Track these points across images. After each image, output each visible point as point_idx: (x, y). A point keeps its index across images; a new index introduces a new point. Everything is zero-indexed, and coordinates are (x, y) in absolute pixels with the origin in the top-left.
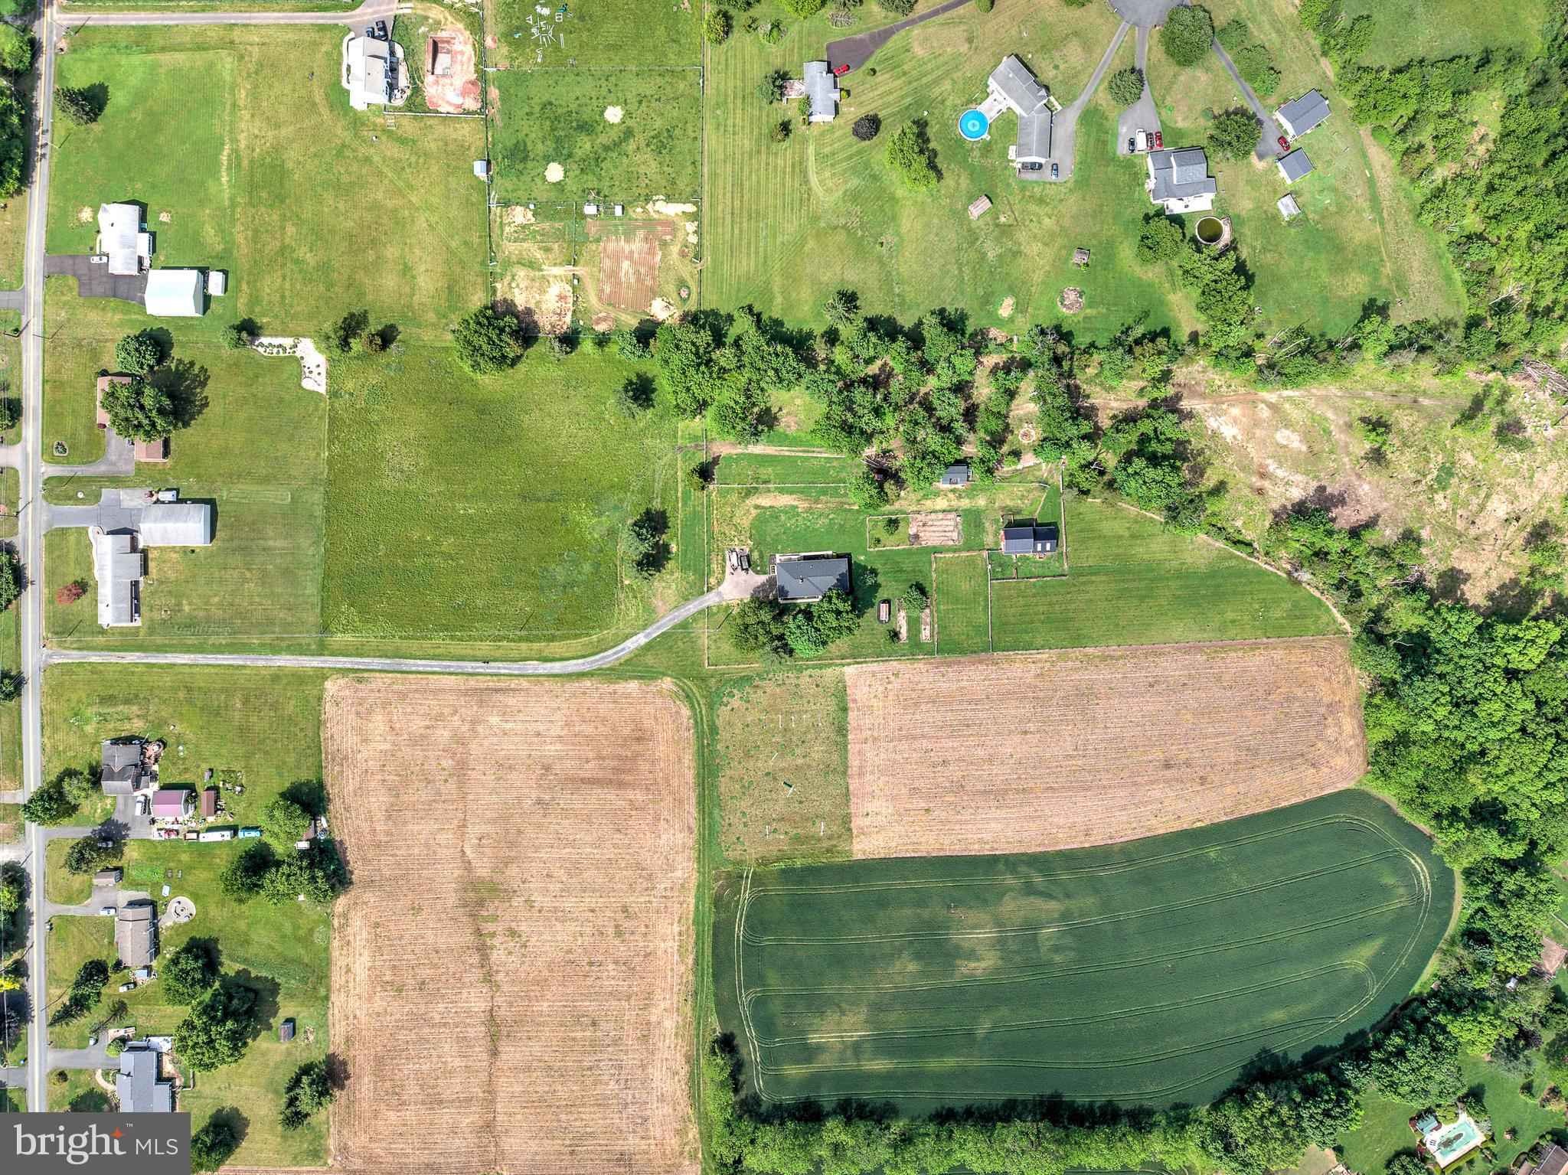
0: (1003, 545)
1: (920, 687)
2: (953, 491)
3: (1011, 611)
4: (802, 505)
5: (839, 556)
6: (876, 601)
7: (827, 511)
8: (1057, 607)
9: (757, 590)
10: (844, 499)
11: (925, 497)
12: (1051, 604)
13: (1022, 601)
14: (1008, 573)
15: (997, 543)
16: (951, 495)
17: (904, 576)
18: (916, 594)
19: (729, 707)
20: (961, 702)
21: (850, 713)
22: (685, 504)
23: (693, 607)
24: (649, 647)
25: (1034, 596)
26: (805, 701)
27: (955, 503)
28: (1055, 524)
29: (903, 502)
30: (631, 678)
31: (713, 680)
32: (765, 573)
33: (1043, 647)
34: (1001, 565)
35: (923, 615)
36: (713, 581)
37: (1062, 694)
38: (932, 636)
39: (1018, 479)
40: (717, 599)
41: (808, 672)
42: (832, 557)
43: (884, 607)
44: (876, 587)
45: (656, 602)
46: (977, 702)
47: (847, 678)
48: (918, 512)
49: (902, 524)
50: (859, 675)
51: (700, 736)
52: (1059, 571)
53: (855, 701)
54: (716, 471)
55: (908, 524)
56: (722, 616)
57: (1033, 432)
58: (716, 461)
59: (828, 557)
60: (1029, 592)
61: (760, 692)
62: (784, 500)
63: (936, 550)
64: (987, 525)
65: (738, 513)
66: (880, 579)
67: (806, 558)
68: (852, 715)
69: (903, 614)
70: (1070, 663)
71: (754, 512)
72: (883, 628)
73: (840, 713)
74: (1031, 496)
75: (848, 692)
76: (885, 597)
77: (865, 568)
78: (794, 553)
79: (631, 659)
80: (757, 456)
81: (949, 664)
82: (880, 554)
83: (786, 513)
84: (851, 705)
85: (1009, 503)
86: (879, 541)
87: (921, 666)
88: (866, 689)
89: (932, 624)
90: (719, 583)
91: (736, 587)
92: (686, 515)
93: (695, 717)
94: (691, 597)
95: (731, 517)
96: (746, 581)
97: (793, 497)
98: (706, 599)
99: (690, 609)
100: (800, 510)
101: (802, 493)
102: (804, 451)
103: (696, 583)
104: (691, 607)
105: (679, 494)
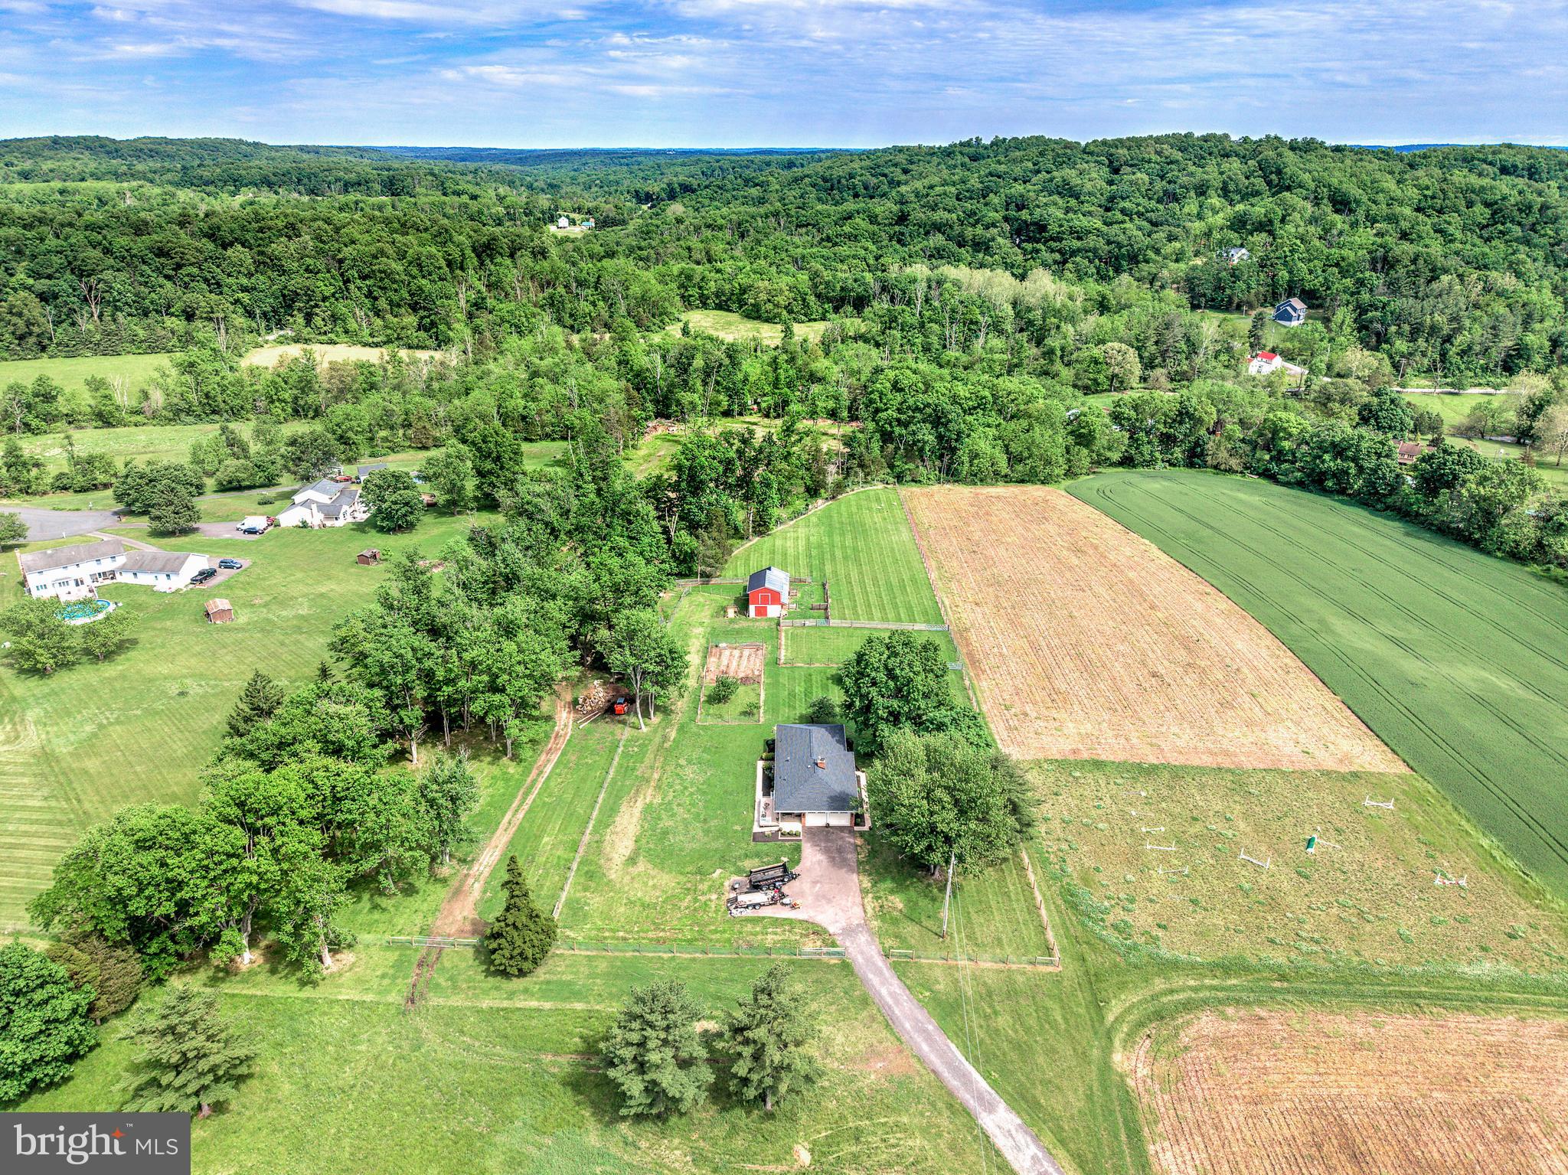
4: (648, 796)
5: (769, 752)
7: (670, 768)
22: (578, 995)
23: (887, 987)
24: (1024, 1102)
30: (1143, 1163)
31: (1091, 957)
32: (798, 848)
36: (810, 946)
40: (863, 939)
42: (770, 760)
45: (872, 1077)
51: (1264, 995)
56: (910, 930)
59: (770, 768)
62: (629, 822)
65: (634, 893)
71: (642, 867)
79: (1080, 1161)
83: (657, 820)
90: (818, 931)
91: (829, 901)
92: (610, 994)
93: (1216, 1004)
94: (857, 993)
95: (643, 905)
96: (815, 883)
97: (623, 809)
98: (860, 959)
99: (892, 994)
100: (658, 800)
101: (618, 798)
102: (526, 794)
103: (817, 981)
104: (884, 991)
105: (547, 1005)
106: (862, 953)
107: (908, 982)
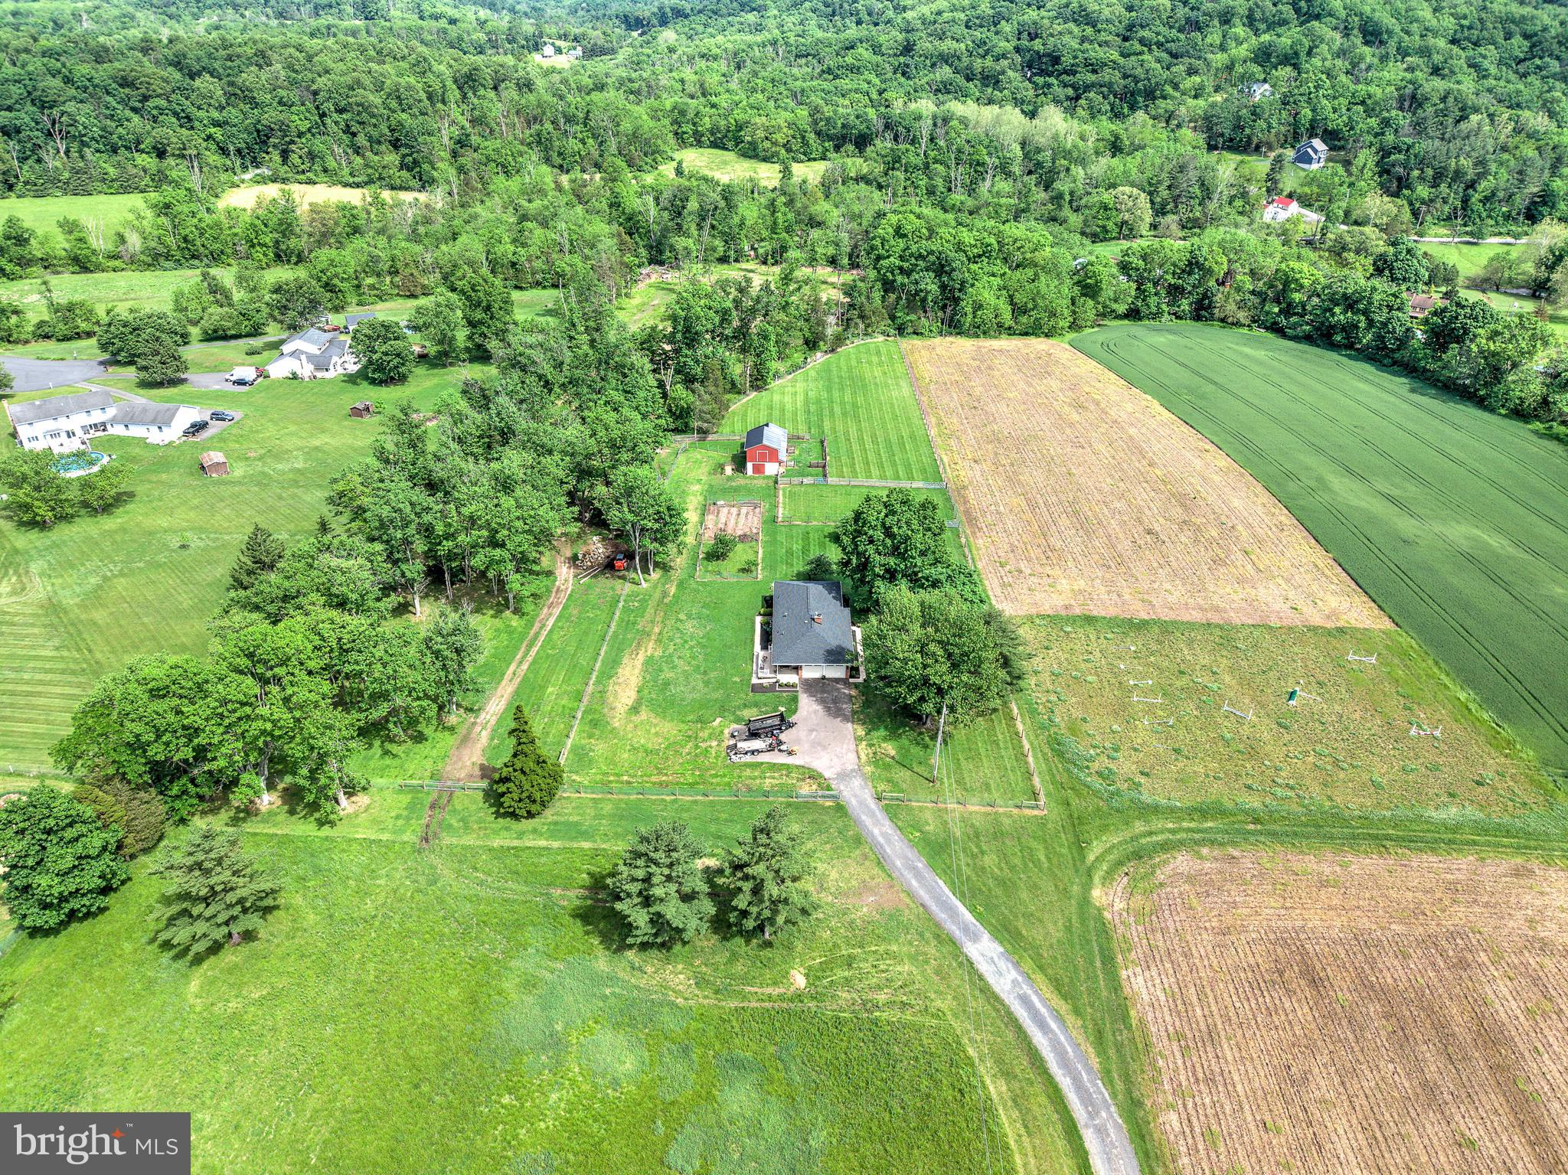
4: (650, 649)
7: (670, 622)
9: (835, 713)
10: (652, 602)
19: (1141, 780)
22: (585, 835)
23: (879, 828)
24: (1007, 933)
30: (1115, 986)
31: (1075, 802)
32: (795, 700)
36: (805, 788)
40: (857, 783)
42: (769, 617)
45: (864, 909)
51: (1238, 836)
56: (902, 775)
62: (631, 674)
71: (645, 717)
78: (752, 657)
79: (1057, 984)
83: (658, 672)
86: (744, 568)
90: (813, 776)
91: (824, 748)
92: (616, 834)
93: (1192, 845)
94: (851, 833)
95: (646, 751)
96: (811, 731)
97: (625, 661)
98: (854, 802)
99: (884, 834)
100: (659, 653)
101: (620, 650)
102: (530, 646)
103: (812, 822)
104: (876, 832)
105: (556, 844)
106: (856, 796)
107: (900, 824)
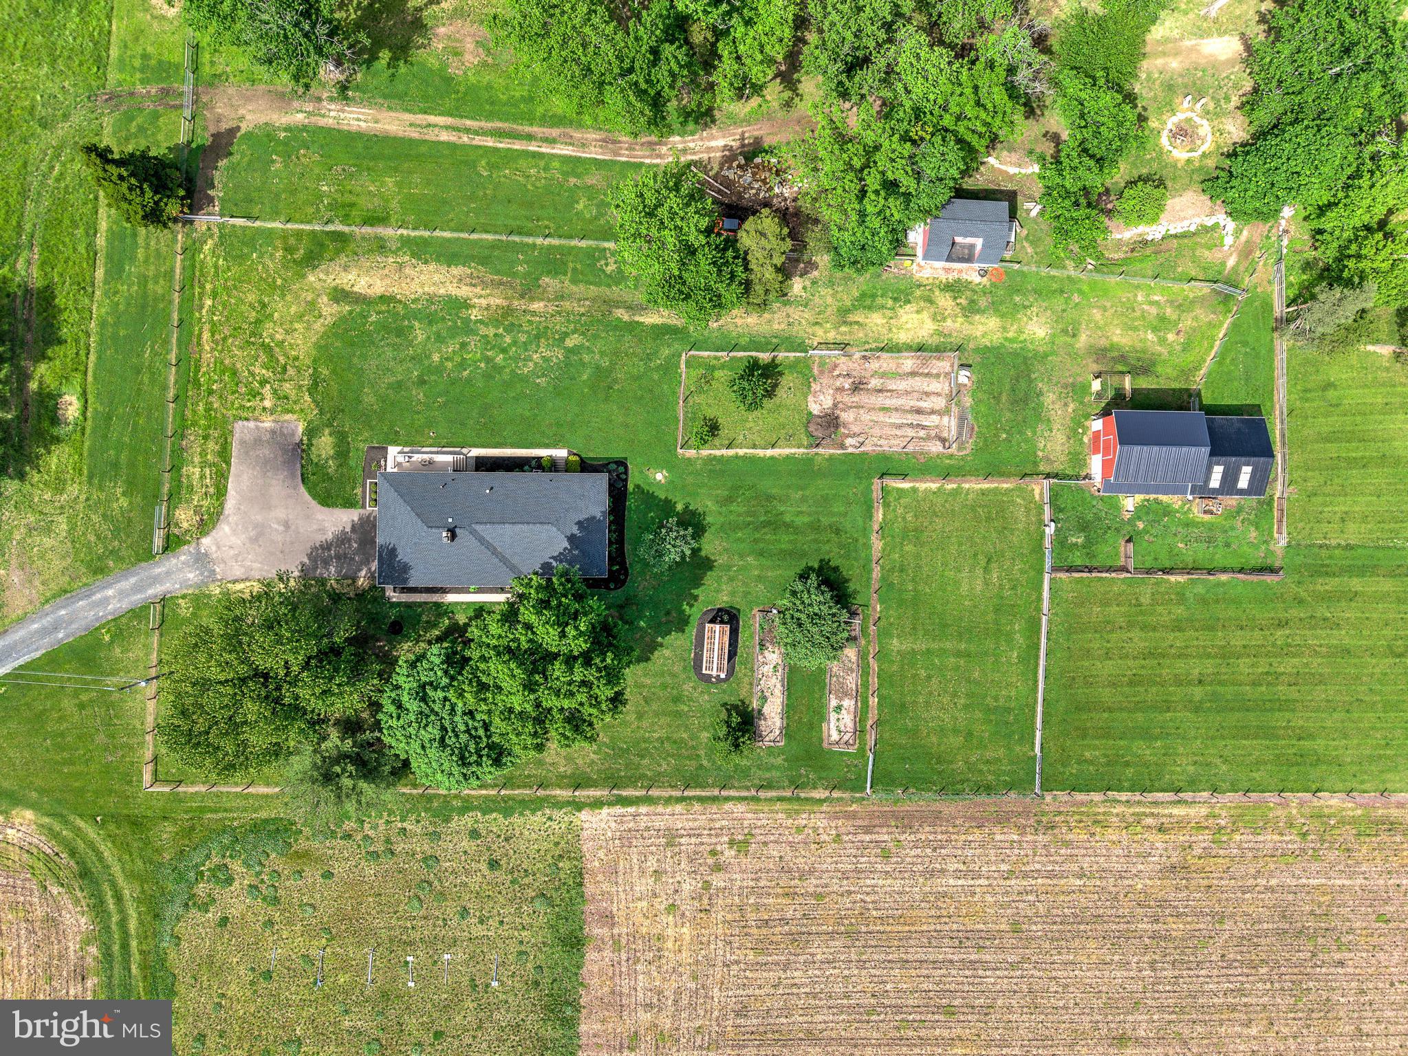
0: (1095, 465)
1: (811, 884)
2: (954, 288)
3: (1106, 669)
4: (483, 300)
5: (585, 466)
6: (695, 612)
7: (559, 324)
8: (1244, 666)
9: (321, 554)
10: (615, 292)
11: (866, 301)
12: (1226, 654)
13: (1138, 641)
14: (1103, 552)
15: (1078, 460)
16: (945, 301)
17: (785, 540)
18: (819, 600)
19: (212, 915)
20: (933, 939)
21: (591, 955)
22: (116, 271)
23: (116, 594)
25: (1178, 627)
26: (451, 909)
27: (956, 326)
28: (1256, 409)
29: (795, 313)
31: (169, 828)
32: (349, 503)
33: (1193, 784)
34: (1084, 527)
35: (835, 666)
36: (185, 517)
37: (1241, 928)
38: (859, 731)
39: (1149, 267)
40: (192, 576)
41: (468, 820)
42: (567, 467)
43: (717, 634)
44: (699, 566)
46: (982, 940)
47: (587, 847)
48: (843, 346)
49: (787, 380)
50: (626, 839)
52: (1256, 557)
53: (608, 919)
54: (221, 174)
55: (807, 380)
56: (204, 628)
57: (1205, 128)
58: (222, 143)
59: (553, 466)
60: (1164, 614)
61: (313, 874)
62: (427, 280)
63: (888, 467)
64: (1049, 398)
65: (282, 308)
66: (710, 545)
67: (483, 465)
68: (595, 961)
69: (773, 656)
70: (1270, 838)
71: (330, 311)
72: (707, 699)
73: (558, 953)
74: (1187, 323)
75: (590, 888)
76: (723, 600)
77: (667, 507)
78: (443, 445)
80: (351, 138)
81: (906, 822)
82: (717, 468)
83: (430, 320)
84: (597, 931)
85: (1119, 337)
86: (713, 428)
87: (819, 821)
88: (643, 885)
89: (861, 696)
90: (205, 525)
91: (254, 540)
92: (117, 304)
94: (111, 563)
95: (258, 322)
96: (287, 525)
97: (457, 271)
98: (157, 570)
99: (106, 600)
100: (474, 314)
101: (484, 261)
102: (499, 134)
103: (130, 520)
104: (110, 592)
105: (101, 241)
106: (168, 573)
107: (124, 620)
